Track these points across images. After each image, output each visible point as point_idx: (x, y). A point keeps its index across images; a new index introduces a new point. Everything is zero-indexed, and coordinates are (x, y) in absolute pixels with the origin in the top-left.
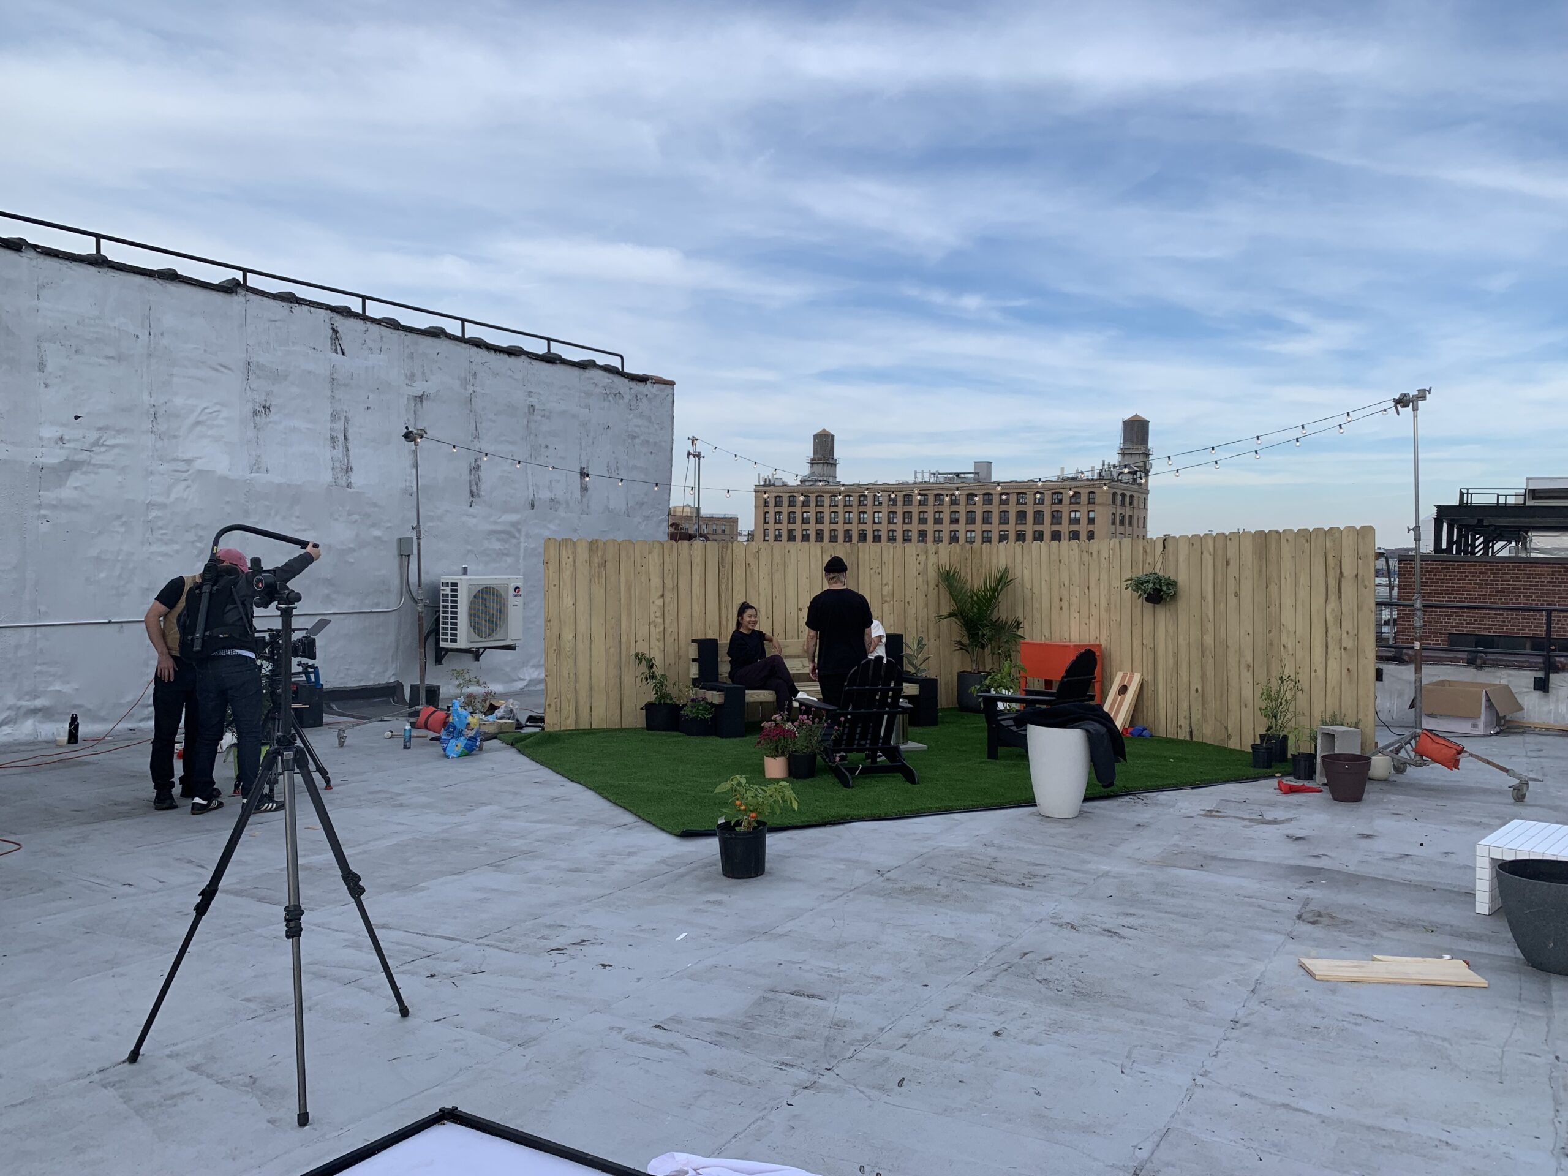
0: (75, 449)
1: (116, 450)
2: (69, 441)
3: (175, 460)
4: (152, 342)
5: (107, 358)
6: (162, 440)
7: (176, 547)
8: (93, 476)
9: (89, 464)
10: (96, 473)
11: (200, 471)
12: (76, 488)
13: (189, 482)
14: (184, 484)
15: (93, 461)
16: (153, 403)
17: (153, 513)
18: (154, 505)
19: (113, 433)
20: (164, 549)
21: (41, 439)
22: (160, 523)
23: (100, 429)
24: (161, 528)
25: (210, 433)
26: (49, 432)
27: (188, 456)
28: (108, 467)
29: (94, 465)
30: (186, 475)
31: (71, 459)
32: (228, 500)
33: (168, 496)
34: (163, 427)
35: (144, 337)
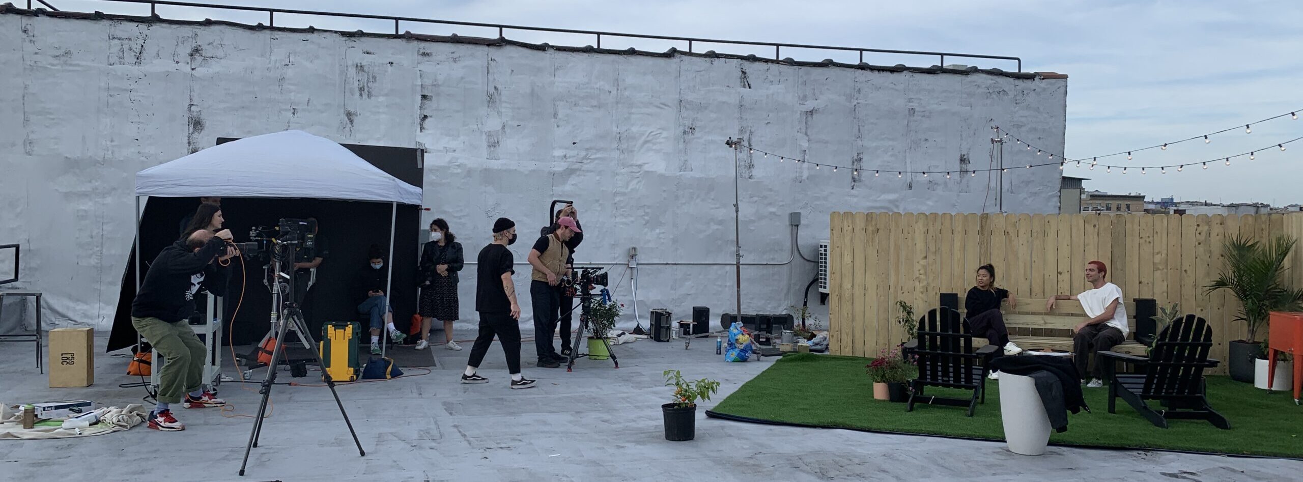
0: (573, 162)
1: (596, 162)
2: (570, 157)
3: (631, 165)
4: (619, 94)
5: (592, 107)
6: (624, 154)
7: (632, 219)
8: (583, 177)
9: (580, 170)
10: (584, 176)
11: (647, 172)
12: (573, 185)
13: (640, 179)
14: (635, 181)
15: (583, 169)
16: (618, 131)
17: (617, 199)
18: (618, 194)
19: (595, 151)
20: (624, 220)
21: (554, 157)
22: (622, 205)
23: (587, 149)
24: (622, 208)
25: (654, 147)
26: (558, 153)
27: (639, 163)
28: (591, 171)
29: (583, 171)
30: (638, 174)
31: (569, 168)
32: (665, 189)
33: (627, 188)
34: (624, 146)
35: (614, 92)
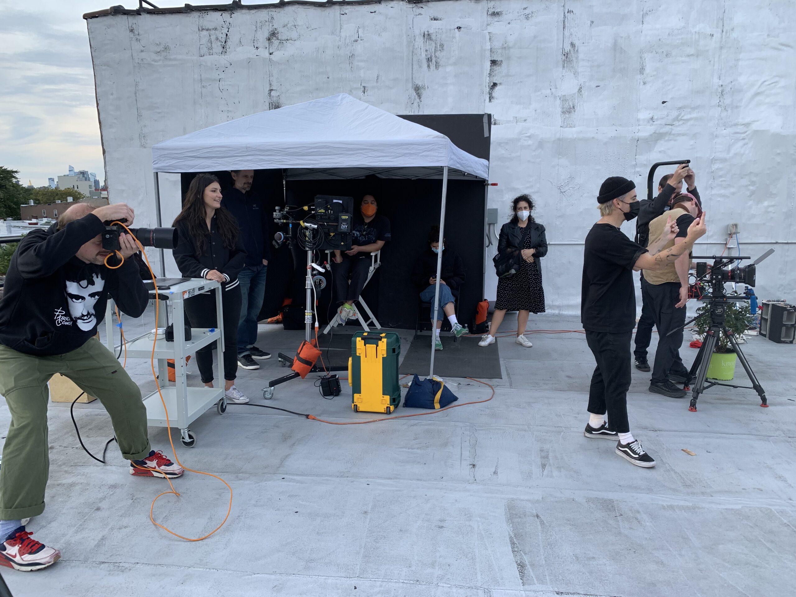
0: (661, 125)
1: (691, 122)
2: (657, 119)
3: (736, 125)
4: (724, 37)
5: (688, 56)
6: (727, 111)
7: (732, 190)
8: (672, 142)
9: (670, 134)
10: (675, 140)
11: (756, 132)
12: (660, 152)
13: (746, 141)
14: (741, 143)
15: (673, 132)
16: (721, 83)
17: (716, 166)
18: (716, 160)
19: (689, 110)
20: (723, 191)
21: (638, 120)
22: (721, 173)
23: (680, 108)
24: (721, 177)
25: (768, 100)
26: (644, 115)
27: (747, 120)
28: (684, 135)
29: (674, 135)
30: (743, 135)
31: (657, 132)
32: (778, 152)
33: (729, 151)
34: (728, 100)
35: (717, 36)
